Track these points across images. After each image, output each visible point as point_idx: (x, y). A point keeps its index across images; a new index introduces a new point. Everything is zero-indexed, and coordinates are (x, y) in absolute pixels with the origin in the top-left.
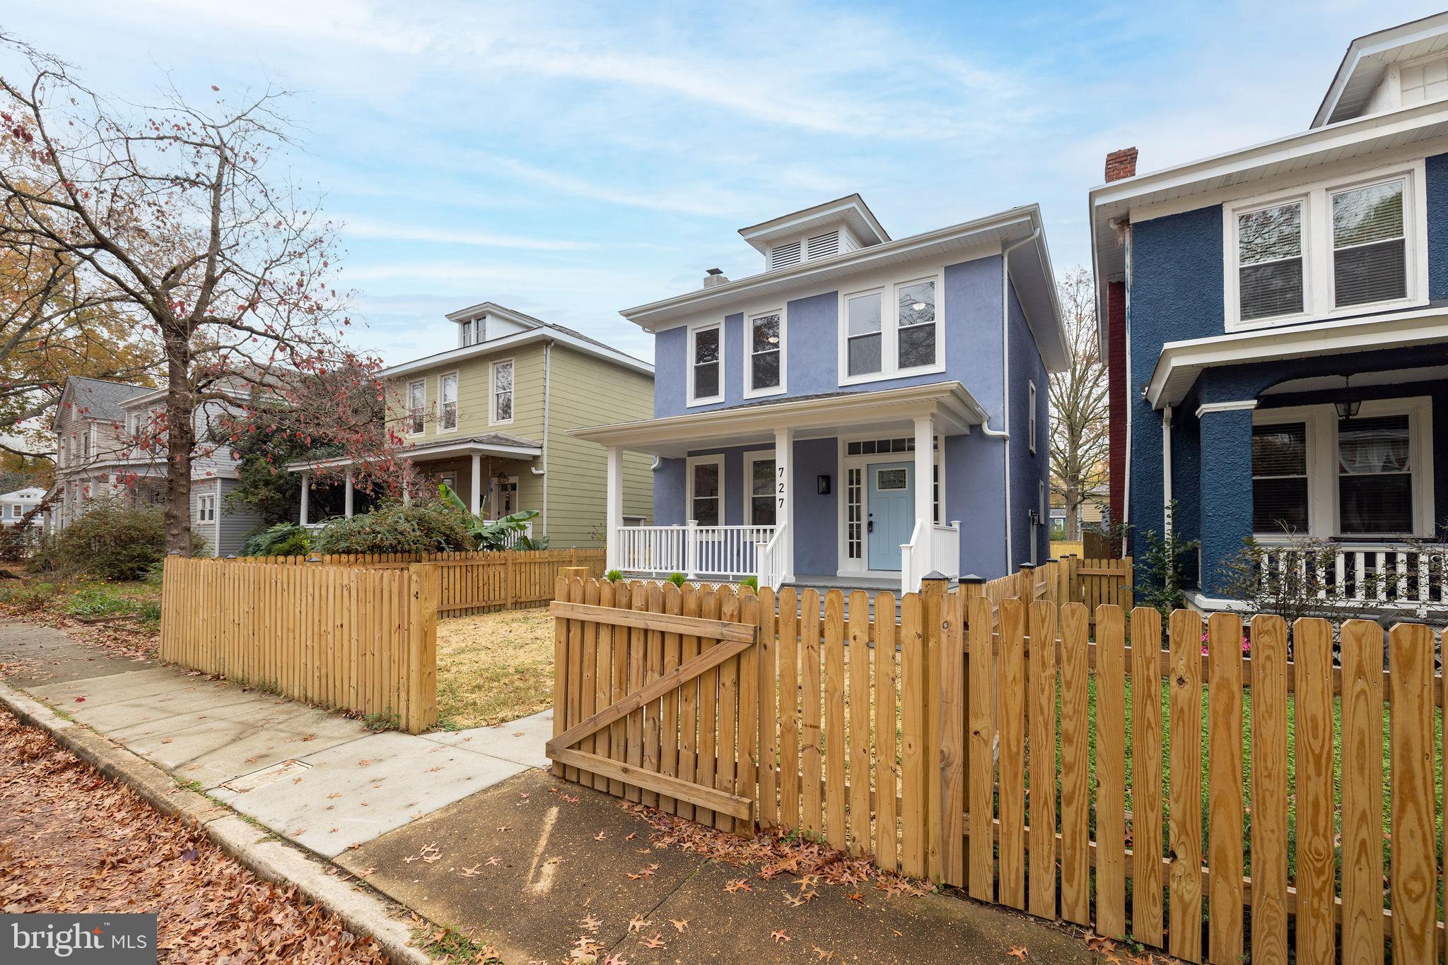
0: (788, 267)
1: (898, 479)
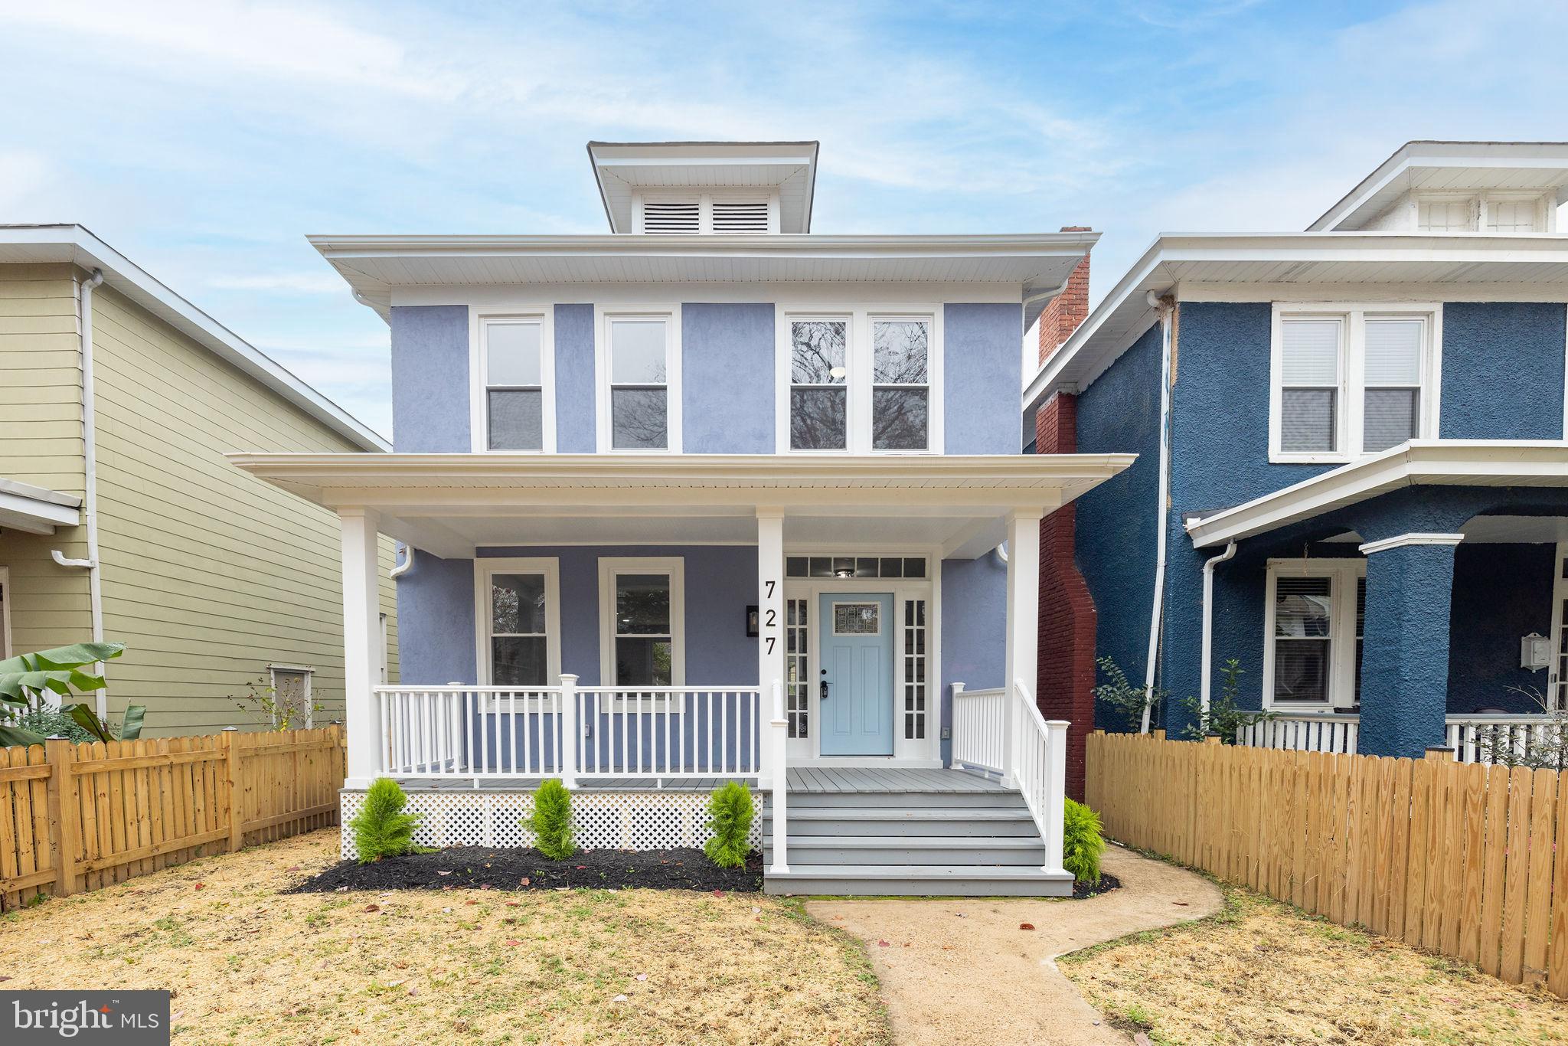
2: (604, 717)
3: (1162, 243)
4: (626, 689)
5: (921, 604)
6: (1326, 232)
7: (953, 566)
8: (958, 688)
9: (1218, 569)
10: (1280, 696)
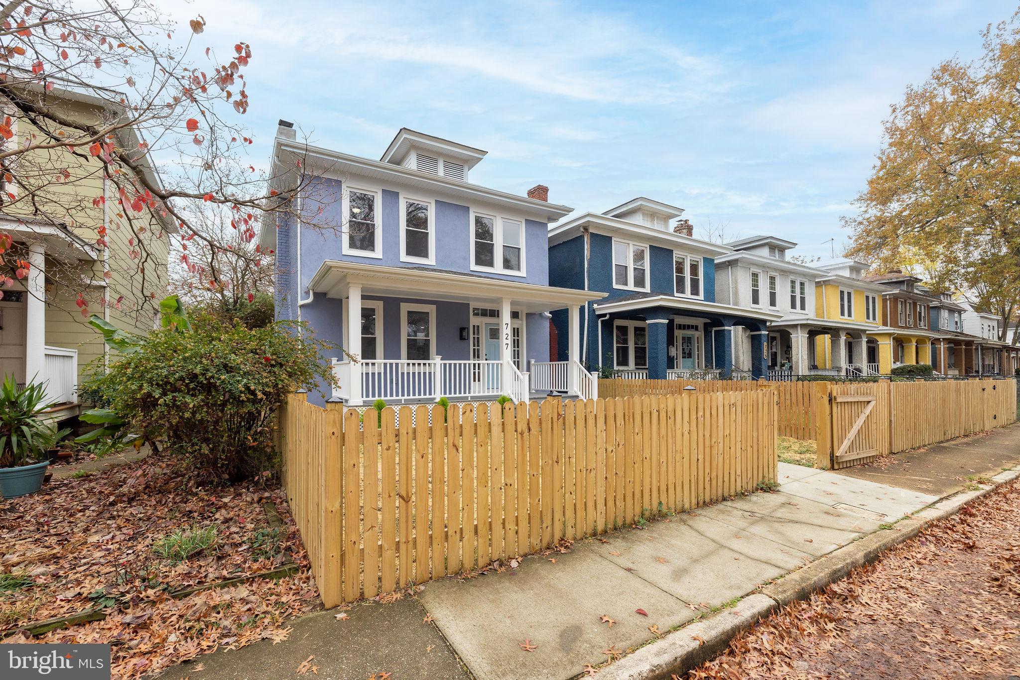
0: (425, 172)
1: (495, 334)
2: (403, 374)
3: (589, 215)
4: (411, 362)
5: (518, 329)
6: (608, 216)
7: (529, 315)
8: (533, 361)
9: (602, 321)
10: (618, 364)
